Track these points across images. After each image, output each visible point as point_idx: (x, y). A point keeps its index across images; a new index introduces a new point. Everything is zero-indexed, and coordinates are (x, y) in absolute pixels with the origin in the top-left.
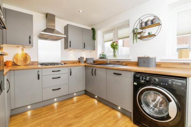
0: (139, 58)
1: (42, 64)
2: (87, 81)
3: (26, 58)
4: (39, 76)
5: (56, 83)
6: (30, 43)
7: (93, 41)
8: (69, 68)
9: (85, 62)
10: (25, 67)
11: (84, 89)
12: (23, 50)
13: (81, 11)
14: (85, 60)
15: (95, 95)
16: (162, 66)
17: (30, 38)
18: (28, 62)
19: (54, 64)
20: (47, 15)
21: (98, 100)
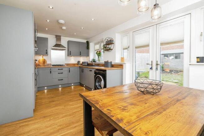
0: (105, 62)
1: (53, 65)
2: (81, 77)
3: (44, 62)
4: (51, 71)
5: (60, 76)
6: (46, 53)
7: (88, 50)
8: (69, 68)
9: (81, 64)
10: (44, 67)
11: (79, 82)
12: (43, 57)
13: (82, 28)
14: (81, 63)
15: (84, 85)
16: (115, 66)
17: (46, 50)
18: (45, 64)
19: (60, 65)
20: (56, 36)
21: (85, 88)
